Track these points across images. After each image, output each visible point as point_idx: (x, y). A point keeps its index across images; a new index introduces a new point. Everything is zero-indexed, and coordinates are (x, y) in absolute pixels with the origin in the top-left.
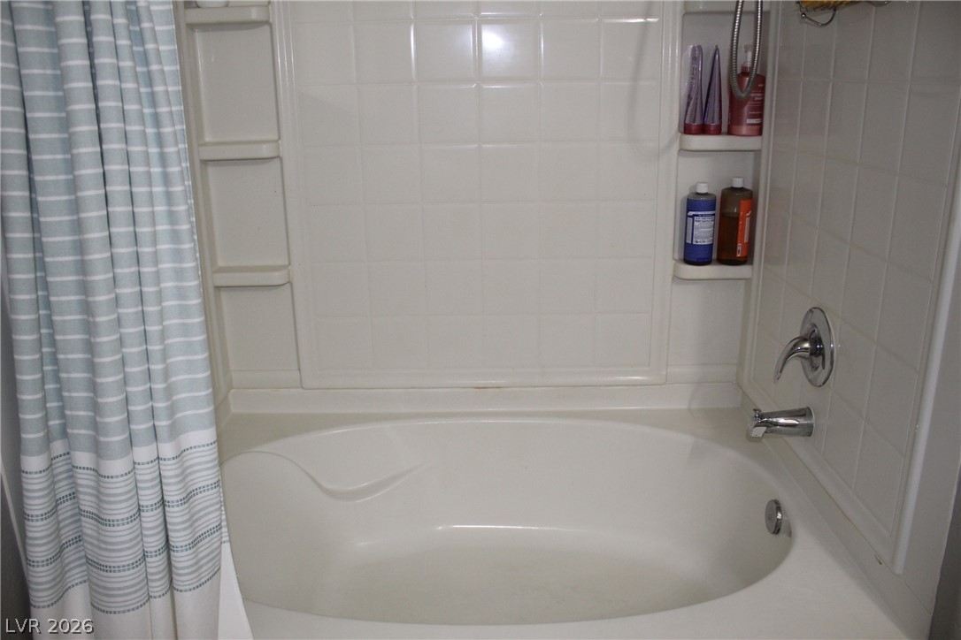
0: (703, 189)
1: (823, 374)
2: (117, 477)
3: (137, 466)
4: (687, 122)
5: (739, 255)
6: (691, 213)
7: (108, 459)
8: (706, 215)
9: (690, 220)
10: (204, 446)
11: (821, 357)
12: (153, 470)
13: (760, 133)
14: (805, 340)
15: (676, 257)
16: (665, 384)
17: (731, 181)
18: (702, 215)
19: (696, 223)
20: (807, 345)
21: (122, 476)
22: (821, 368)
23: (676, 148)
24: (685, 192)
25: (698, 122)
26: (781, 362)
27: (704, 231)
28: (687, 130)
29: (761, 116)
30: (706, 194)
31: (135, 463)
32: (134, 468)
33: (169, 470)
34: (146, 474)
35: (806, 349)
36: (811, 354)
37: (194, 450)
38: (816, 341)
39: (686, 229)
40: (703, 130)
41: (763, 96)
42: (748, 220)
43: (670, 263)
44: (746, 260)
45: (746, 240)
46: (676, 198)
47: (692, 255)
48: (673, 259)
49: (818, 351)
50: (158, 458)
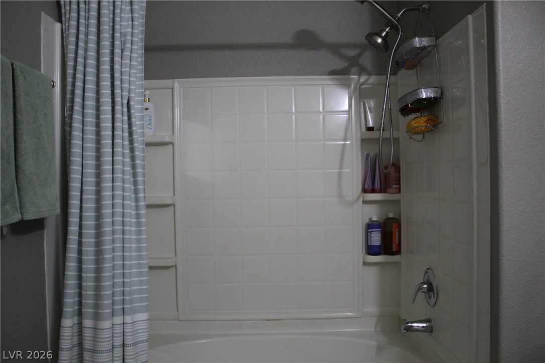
0: (375, 218)
1: (433, 300)
2: (105, 329)
3: (114, 326)
4: (366, 187)
5: (394, 250)
6: (370, 230)
7: (103, 321)
8: (377, 231)
9: (369, 233)
10: (143, 321)
11: (432, 292)
12: (120, 328)
13: (400, 192)
14: (424, 283)
15: (364, 252)
16: (362, 317)
17: (388, 216)
18: (375, 231)
19: (372, 235)
20: (425, 286)
21: (108, 329)
22: (433, 297)
23: (361, 200)
24: (367, 221)
25: (371, 187)
26: (414, 295)
27: (376, 238)
28: (365, 191)
29: (399, 184)
30: (376, 221)
31: (113, 325)
32: (113, 327)
33: (128, 329)
34: (118, 330)
35: (425, 288)
36: (428, 291)
37: (138, 322)
38: (430, 285)
39: (367, 238)
40: (373, 191)
41: (400, 175)
42: (397, 233)
43: (362, 255)
44: (398, 252)
45: (397, 242)
46: (363, 224)
47: (371, 250)
48: (363, 253)
49: (431, 288)
50: (124, 323)
